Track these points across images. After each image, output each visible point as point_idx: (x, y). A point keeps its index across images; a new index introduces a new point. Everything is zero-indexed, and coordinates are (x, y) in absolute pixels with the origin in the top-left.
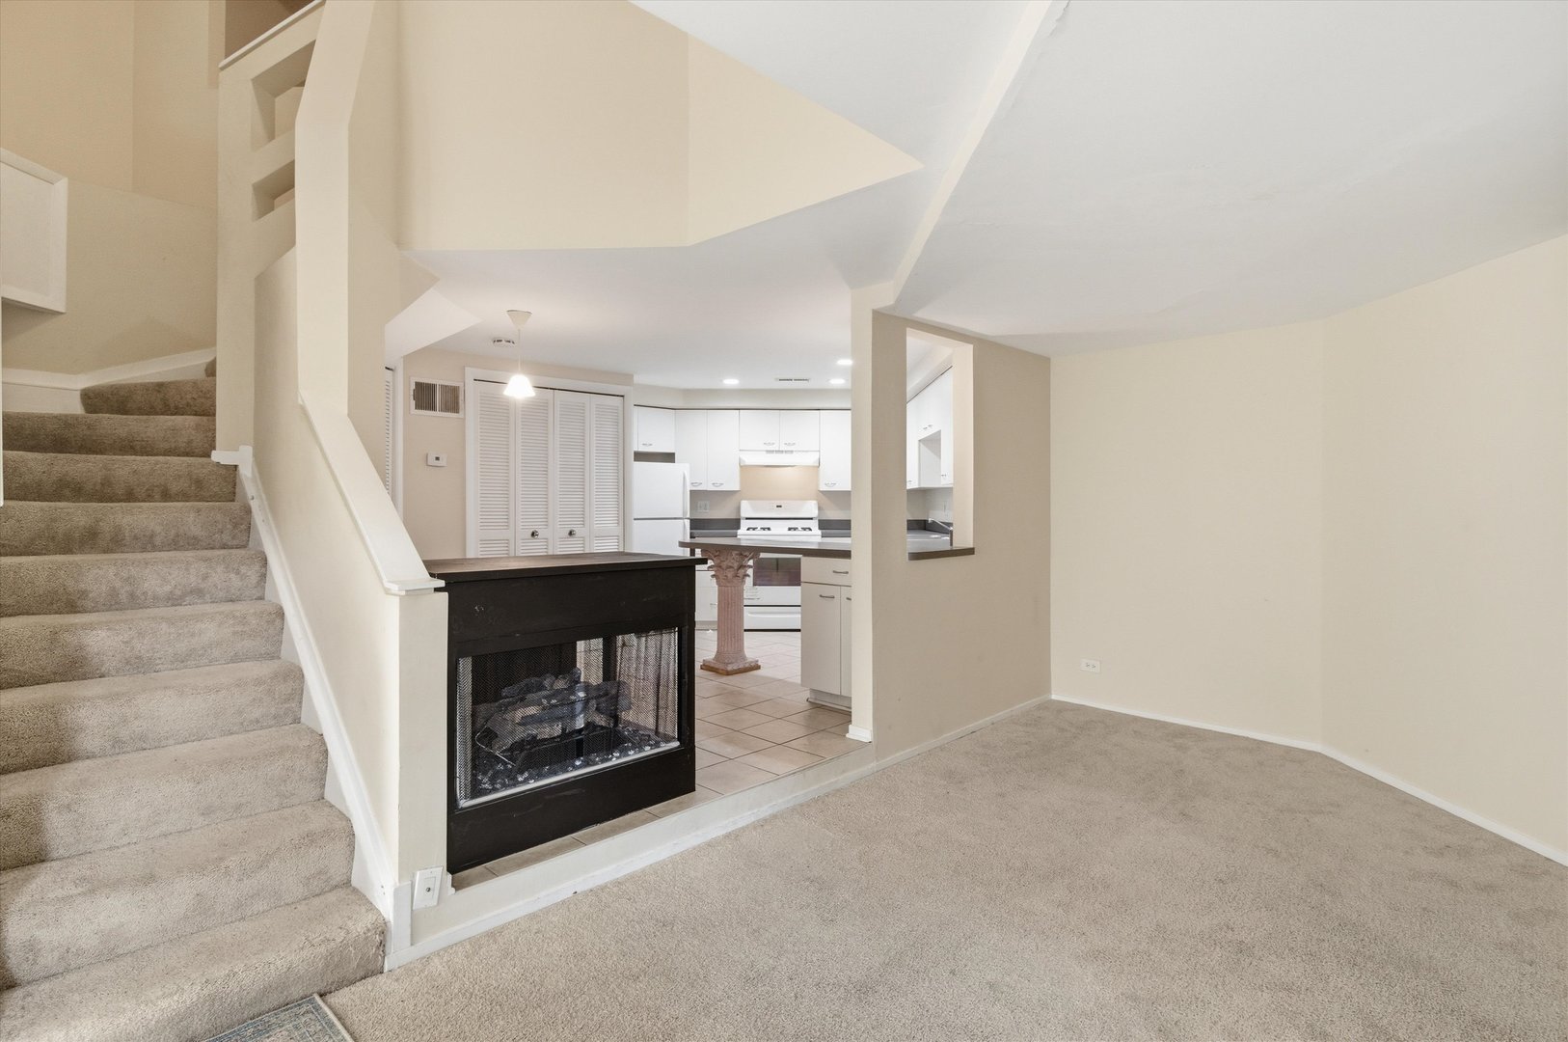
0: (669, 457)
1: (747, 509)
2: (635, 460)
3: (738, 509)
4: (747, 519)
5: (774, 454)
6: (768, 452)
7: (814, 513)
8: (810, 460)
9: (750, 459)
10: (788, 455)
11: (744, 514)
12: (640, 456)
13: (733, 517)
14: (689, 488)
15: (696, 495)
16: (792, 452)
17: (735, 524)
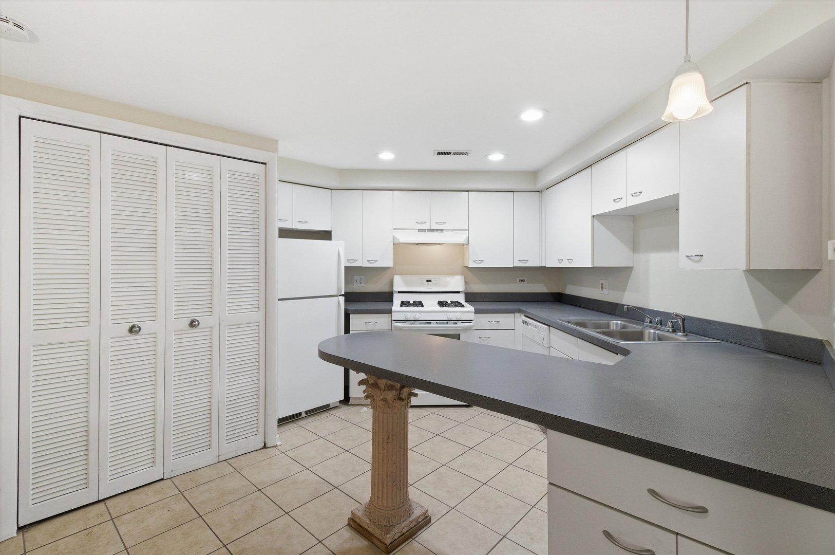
0: (326, 235)
1: (399, 284)
2: (280, 237)
3: (392, 283)
4: (399, 292)
5: (426, 233)
6: (420, 230)
7: (461, 288)
8: (461, 238)
9: (403, 238)
10: (439, 234)
11: (396, 288)
12: (286, 233)
13: (387, 290)
14: (344, 264)
15: (350, 272)
16: (442, 230)
17: (388, 297)
